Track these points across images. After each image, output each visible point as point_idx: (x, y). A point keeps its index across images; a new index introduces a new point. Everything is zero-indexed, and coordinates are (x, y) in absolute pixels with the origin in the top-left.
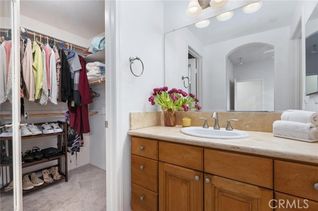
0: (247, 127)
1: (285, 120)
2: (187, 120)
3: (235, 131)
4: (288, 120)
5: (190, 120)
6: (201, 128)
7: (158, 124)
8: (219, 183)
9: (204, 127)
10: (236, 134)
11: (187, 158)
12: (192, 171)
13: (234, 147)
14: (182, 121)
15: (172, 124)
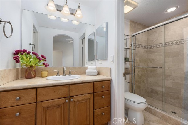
0: (75, 73)
1: (89, 69)
2: (45, 73)
3: (72, 75)
4: (90, 69)
5: (47, 72)
6: (55, 76)
7: (17, 78)
8: (76, 99)
9: (57, 75)
10: (74, 77)
11: (60, 93)
12: (63, 99)
13: (82, 81)
14: (42, 74)
15: (33, 76)
